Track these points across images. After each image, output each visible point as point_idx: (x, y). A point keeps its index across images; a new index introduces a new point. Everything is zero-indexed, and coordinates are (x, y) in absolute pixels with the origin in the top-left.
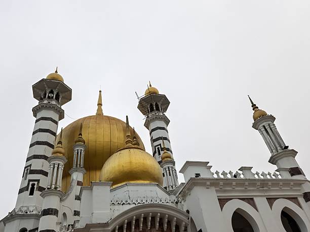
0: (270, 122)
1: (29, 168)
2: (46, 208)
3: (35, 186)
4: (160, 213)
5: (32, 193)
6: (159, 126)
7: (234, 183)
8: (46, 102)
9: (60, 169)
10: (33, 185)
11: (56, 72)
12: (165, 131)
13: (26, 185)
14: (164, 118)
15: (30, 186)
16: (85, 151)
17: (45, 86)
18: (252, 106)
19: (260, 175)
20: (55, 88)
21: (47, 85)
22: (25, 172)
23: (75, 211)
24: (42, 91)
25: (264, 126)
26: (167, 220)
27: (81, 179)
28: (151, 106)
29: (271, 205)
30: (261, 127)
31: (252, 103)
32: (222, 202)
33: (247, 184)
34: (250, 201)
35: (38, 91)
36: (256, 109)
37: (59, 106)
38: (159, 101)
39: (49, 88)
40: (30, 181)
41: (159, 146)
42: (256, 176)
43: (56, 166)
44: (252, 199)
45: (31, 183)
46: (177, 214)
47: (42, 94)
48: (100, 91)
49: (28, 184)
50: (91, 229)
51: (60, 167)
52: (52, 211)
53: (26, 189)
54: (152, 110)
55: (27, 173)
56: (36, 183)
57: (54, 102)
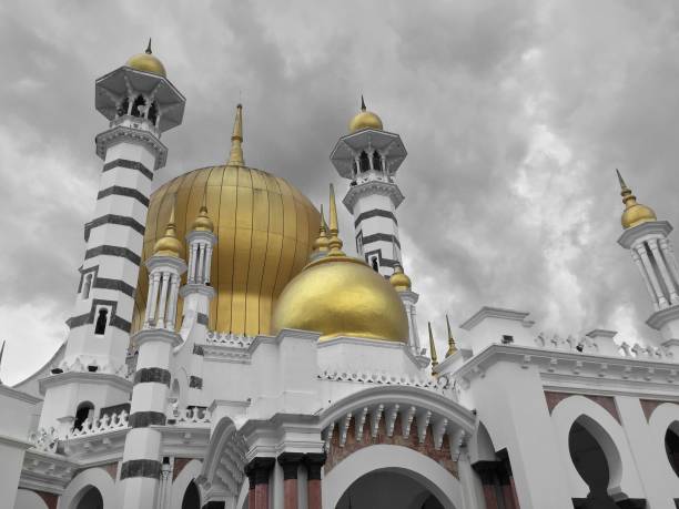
0: (660, 236)
1: (93, 273)
2: (148, 367)
3: (108, 316)
4: (417, 407)
5: (100, 330)
6: (379, 208)
7: (579, 363)
8: (127, 123)
9: (173, 286)
10: (103, 313)
11: (149, 51)
12: (391, 220)
13: (89, 310)
14: (393, 191)
15: (97, 315)
16: (213, 247)
17: (128, 85)
18: (623, 194)
19: (630, 349)
20: (149, 93)
21: (130, 82)
22: (85, 281)
23: (193, 377)
24: (118, 95)
25: (646, 244)
26: (427, 422)
27: (205, 311)
28: (364, 156)
29: (648, 414)
30: (638, 243)
31: (623, 186)
32: (553, 398)
33: (605, 367)
34: (608, 402)
35: (108, 94)
36: (630, 203)
37: (157, 136)
38: (383, 149)
39: (134, 90)
40: (96, 302)
41: (377, 255)
42: (622, 352)
43: (166, 278)
44: (612, 398)
45: (99, 307)
46: (452, 413)
47: (118, 104)
48: (240, 107)
49: (93, 309)
50: (285, 425)
51: (174, 280)
52: (159, 375)
53: (88, 318)
54: (365, 167)
55: (88, 285)
56: (109, 308)
57: (145, 126)
